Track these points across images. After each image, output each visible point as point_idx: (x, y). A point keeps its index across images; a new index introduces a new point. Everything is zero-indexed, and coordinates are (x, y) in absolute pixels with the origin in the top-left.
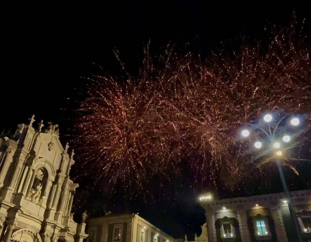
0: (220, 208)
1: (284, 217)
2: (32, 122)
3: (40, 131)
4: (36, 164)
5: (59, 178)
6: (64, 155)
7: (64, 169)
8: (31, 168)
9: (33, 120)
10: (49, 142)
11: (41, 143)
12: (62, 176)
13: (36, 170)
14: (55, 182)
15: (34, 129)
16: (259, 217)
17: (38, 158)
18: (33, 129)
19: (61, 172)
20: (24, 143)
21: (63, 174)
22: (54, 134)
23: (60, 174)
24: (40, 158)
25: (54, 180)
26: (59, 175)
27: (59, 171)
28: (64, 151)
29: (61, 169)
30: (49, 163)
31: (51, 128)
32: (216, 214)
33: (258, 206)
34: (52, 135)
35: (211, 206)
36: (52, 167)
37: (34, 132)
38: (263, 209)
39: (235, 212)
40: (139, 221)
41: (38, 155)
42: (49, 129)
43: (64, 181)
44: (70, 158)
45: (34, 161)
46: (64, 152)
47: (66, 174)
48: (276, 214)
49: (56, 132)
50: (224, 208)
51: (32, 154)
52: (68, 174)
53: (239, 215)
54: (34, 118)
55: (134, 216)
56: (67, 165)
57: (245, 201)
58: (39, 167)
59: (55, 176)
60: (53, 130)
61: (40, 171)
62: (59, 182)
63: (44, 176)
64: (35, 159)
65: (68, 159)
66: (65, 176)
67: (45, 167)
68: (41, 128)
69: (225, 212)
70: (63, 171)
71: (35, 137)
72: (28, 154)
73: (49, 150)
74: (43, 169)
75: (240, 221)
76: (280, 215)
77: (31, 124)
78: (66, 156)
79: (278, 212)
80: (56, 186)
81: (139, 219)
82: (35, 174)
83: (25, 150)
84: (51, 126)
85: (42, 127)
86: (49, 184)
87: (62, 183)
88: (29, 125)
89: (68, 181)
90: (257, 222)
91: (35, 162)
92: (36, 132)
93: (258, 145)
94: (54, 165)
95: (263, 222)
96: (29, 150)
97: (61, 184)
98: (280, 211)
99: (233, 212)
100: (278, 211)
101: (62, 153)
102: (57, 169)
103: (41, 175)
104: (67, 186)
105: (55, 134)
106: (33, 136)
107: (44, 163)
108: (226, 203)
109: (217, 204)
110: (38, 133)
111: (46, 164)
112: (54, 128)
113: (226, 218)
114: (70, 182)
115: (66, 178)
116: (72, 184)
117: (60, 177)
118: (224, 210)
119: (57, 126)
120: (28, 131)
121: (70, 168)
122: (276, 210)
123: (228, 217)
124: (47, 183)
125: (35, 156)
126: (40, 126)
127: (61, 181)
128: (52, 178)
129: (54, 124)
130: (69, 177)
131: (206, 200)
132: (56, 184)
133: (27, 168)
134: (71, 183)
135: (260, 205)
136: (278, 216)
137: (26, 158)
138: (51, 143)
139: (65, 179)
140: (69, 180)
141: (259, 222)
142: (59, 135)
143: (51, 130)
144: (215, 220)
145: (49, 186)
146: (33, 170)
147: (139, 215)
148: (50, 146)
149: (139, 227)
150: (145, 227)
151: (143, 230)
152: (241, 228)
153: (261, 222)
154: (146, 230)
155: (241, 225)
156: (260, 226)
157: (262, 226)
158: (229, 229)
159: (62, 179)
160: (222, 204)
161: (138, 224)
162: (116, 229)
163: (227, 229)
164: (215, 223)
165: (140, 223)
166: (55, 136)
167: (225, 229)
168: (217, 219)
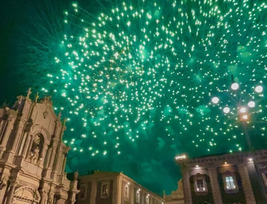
0: (195, 166)
1: (250, 173)
2: (29, 94)
3: (36, 102)
4: (34, 131)
5: (53, 142)
6: (57, 122)
7: (58, 134)
8: (30, 134)
9: (30, 92)
11: (37, 112)
13: (34, 136)
14: (50, 146)
15: (31, 100)
16: (228, 173)
17: (35, 125)
18: (30, 100)
19: (55, 137)
20: (23, 112)
21: (57, 139)
22: (48, 105)
23: (54, 139)
24: (36, 125)
25: (49, 144)
27: (53, 136)
28: (57, 118)
29: (55, 134)
30: (45, 130)
31: (45, 99)
32: (190, 171)
33: (227, 163)
34: (46, 104)
35: (185, 164)
36: (47, 133)
37: (31, 103)
38: (231, 166)
39: (206, 169)
40: (123, 178)
41: (35, 122)
43: (58, 145)
44: (63, 124)
45: (31, 128)
47: (60, 138)
48: (243, 170)
49: (50, 103)
50: (197, 166)
51: (30, 122)
52: (62, 139)
53: (210, 172)
55: (119, 175)
56: (60, 130)
57: (215, 160)
58: (36, 133)
59: (50, 141)
60: (47, 100)
61: (37, 136)
62: (54, 146)
63: (40, 141)
64: (32, 126)
65: (61, 125)
66: (59, 140)
67: (41, 133)
68: (37, 99)
69: (198, 169)
70: (57, 137)
71: (32, 107)
72: (26, 122)
73: (45, 118)
74: (40, 135)
75: (211, 177)
77: (28, 96)
78: (59, 123)
79: (244, 169)
80: (51, 149)
81: (123, 177)
82: (33, 139)
83: (24, 118)
84: (46, 97)
87: (56, 147)
89: (61, 145)
90: (226, 178)
91: (33, 128)
92: (33, 102)
94: (49, 131)
95: (231, 178)
96: (27, 119)
97: (55, 147)
98: (246, 168)
99: (204, 169)
100: (245, 168)
102: (52, 134)
103: (38, 140)
104: (61, 149)
105: (49, 104)
106: (30, 106)
107: (40, 130)
108: (199, 162)
109: (191, 162)
111: (42, 130)
112: (48, 98)
113: (199, 175)
114: (63, 146)
115: (60, 142)
117: (54, 141)
118: (197, 168)
119: (51, 97)
120: (26, 102)
121: (63, 134)
122: (242, 167)
123: (201, 174)
124: (44, 147)
125: (33, 123)
126: (36, 97)
127: (55, 145)
128: (47, 142)
130: (62, 141)
131: (181, 159)
133: (26, 134)
134: (64, 146)
136: (244, 172)
137: (24, 125)
138: (45, 112)
139: (58, 143)
140: (62, 143)
141: (228, 178)
142: (53, 105)
143: (45, 101)
144: (189, 176)
145: (46, 149)
146: (31, 136)
147: (123, 173)
148: (45, 114)
149: (123, 184)
150: (129, 183)
151: (127, 186)
152: (212, 183)
153: (230, 177)
154: (130, 186)
155: (212, 180)
156: (229, 181)
157: (230, 181)
158: (202, 183)
159: (56, 143)
160: (195, 162)
161: (122, 181)
162: (104, 186)
163: (200, 184)
164: (189, 179)
165: (124, 180)
166: (49, 106)
167: (198, 184)
168: (191, 176)
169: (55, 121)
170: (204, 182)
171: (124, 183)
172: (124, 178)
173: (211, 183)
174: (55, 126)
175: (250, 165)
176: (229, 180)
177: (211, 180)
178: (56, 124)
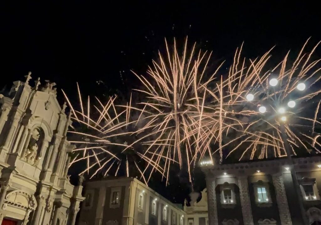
0: (222, 174)
1: (286, 184)
2: (28, 80)
3: (36, 89)
4: (32, 124)
5: (56, 138)
6: (61, 115)
7: (61, 129)
8: (27, 127)
9: (29, 78)
10: (46, 101)
11: (38, 101)
12: (59, 137)
13: (32, 129)
14: (52, 143)
15: (31, 87)
16: (261, 184)
17: (34, 118)
18: (29, 87)
19: (58, 132)
20: (20, 101)
21: (60, 135)
22: (51, 93)
23: (57, 134)
24: (36, 117)
25: (50, 141)
26: (56, 136)
27: (56, 131)
28: (61, 111)
29: (58, 129)
30: (45, 123)
31: (48, 87)
32: (217, 180)
34: (49, 93)
35: (211, 171)
36: (48, 126)
37: (30, 90)
38: (264, 175)
39: (236, 178)
41: (34, 114)
42: (46, 87)
43: (61, 142)
44: (68, 118)
45: (29, 120)
47: (63, 135)
48: (278, 181)
49: (53, 91)
50: (225, 174)
51: (28, 112)
52: (65, 135)
53: (240, 181)
54: (31, 76)
55: (133, 180)
56: (64, 125)
57: (247, 167)
58: (35, 127)
59: (51, 137)
60: (50, 87)
61: (36, 130)
62: (55, 143)
63: (40, 137)
64: (31, 118)
65: (66, 119)
66: (63, 137)
67: (42, 127)
68: (37, 85)
69: (226, 178)
70: (60, 132)
71: (31, 95)
72: (24, 113)
73: (46, 109)
74: (39, 129)
75: (240, 187)
76: (282, 182)
77: (27, 82)
78: (64, 116)
79: (279, 179)
80: (52, 146)
81: (138, 183)
82: (31, 134)
83: (21, 109)
84: (49, 84)
85: (39, 85)
86: (46, 145)
87: (59, 144)
88: (26, 83)
89: (65, 142)
90: (258, 189)
91: (31, 121)
92: (33, 90)
93: (263, 110)
94: (51, 124)
95: (264, 189)
96: (25, 109)
97: (57, 144)
98: (282, 178)
99: (233, 177)
100: (280, 178)
101: (59, 113)
102: (54, 129)
103: (38, 135)
104: (64, 148)
105: (53, 93)
106: (29, 94)
107: (40, 123)
108: (228, 169)
109: (218, 169)
110: (34, 91)
111: (43, 124)
112: (52, 85)
113: (226, 184)
114: (67, 143)
115: (63, 138)
116: (69, 145)
117: (57, 137)
118: (225, 176)
119: (55, 84)
120: (24, 89)
121: (67, 129)
122: (277, 177)
123: (229, 183)
124: (44, 143)
125: (31, 115)
126: (37, 84)
127: (57, 142)
128: (48, 138)
129: (51, 82)
130: (66, 138)
131: (207, 165)
132: (52, 145)
133: (23, 127)
135: (261, 171)
137: (22, 116)
138: (48, 102)
139: (62, 140)
140: (66, 140)
141: (260, 189)
142: (57, 94)
143: (48, 88)
144: (215, 186)
145: (46, 147)
146: (29, 130)
147: (137, 179)
148: (46, 105)
149: (138, 192)
150: (144, 191)
151: (141, 194)
152: (241, 194)
153: (262, 189)
154: (145, 194)
155: (242, 191)
156: (261, 192)
157: (263, 192)
158: (230, 195)
159: (59, 140)
160: (223, 169)
161: (136, 188)
162: (114, 193)
163: (228, 195)
164: (215, 188)
165: (139, 187)
166: (53, 95)
167: (225, 195)
168: (217, 185)
169: (58, 114)
170: (232, 193)
171: (138, 190)
172: (138, 185)
174: (58, 119)
175: (287, 175)
176: (262, 191)
177: (241, 191)
178: (60, 117)
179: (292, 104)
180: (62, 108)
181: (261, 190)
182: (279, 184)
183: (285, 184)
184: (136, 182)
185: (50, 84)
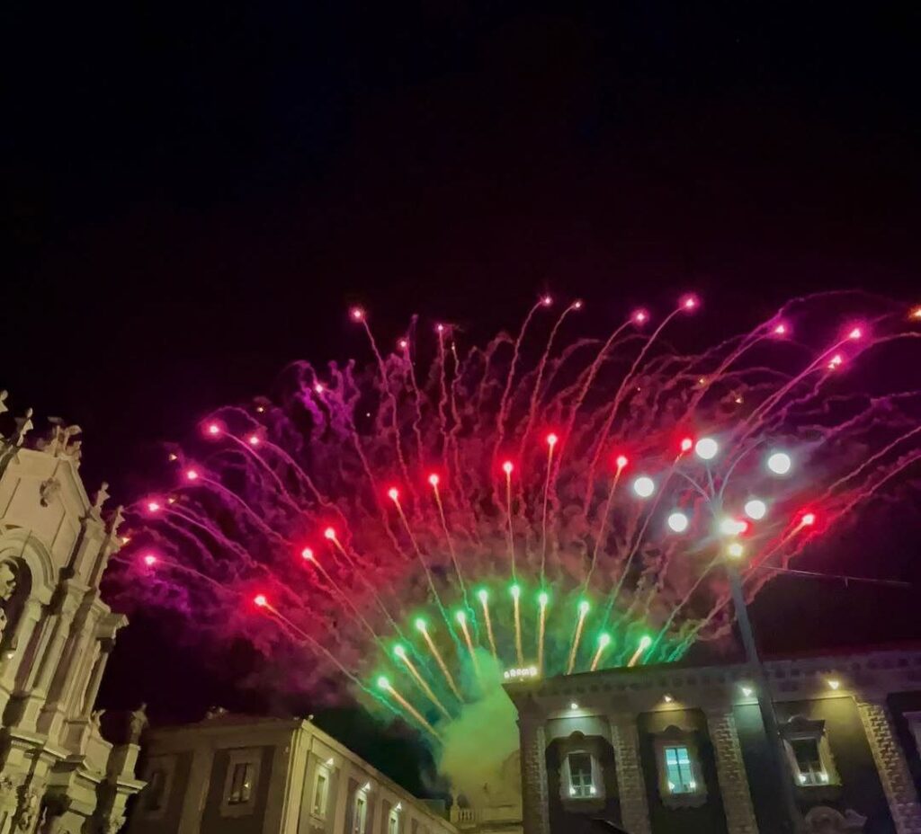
0: (566, 707)
3: (19, 444)
5: (65, 594)
6: (89, 521)
7: (84, 567)
10: (46, 480)
11: (19, 481)
12: (76, 588)
14: (52, 608)
15: (2, 436)
16: (674, 736)
17: (3, 530)
19: (76, 576)
21: (79, 583)
22: (63, 457)
23: (70, 581)
24: (10, 527)
25: (47, 602)
26: (67, 586)
27: (68, 572)
28: (90, 509)
29: (75, 566)
30: (37, 546)
31: (55, 437)
32: (550, 723)
33: (670, 702)
34: (56, 456)
35: (535, 698)
38: (684, 710)
39: (604, 719)
40: (312, 741)
41: (5, 517)
42: (48, 438)
43: (81, 605)
44: (108, 531)
46: (91, 513)
47: (91, 583)
48: (722, 728)
49: (70, 449)
50: (574, 706)
52: (97, 584)
53: (616, 727)
54: (6, 402)
55: (298, 726)
56: (96, 553)
57: (634, 687)
59: (51, 589)
60: (62, 439)
62: (64, 608)
65: (103, 534)
66: (87, 589)
67: (24, 556)
68: (23, 432)
69: (576, 717)
70: (80, 574)
71: (1, 460)
73: (43, 503)
75: (618, 748)
76: (733, 731)
78: (96, 525)
79: (726, 722)
80: (54, 619)
81: (313, 736)
84: (58, 427)
85: (28, 431)
86: (32, 614)
87: (74, 612)
89: (93, 607)
90: (667, 751)
92: (7, 445)
93: (678, 522)
94: (53, 550)
95: (683, 752)
97: (69, 612)
98: (733, 720)
99: (599, 717)
100: (728, 719)
101: (82, 515)
102: (63, 566)
104: (89, 623)
105: (68, 455)
107: (19, 545)
108: (580, 691)
109: (555, 693)
110: (12, 447)
111: (28, 548)
112: (67, 434)
113: (578, 737)
114: (101, 609)
115: (90, 594)
116: (106, 616)
117: (70, 589)
119: (77, 429)
121: (104, 565)
122: (720, 715)
123: (585, 734)
124: (26, 609)
126: (21, 428)
127: (70, 605)
128: (41, 593)
130: (99, 592)
131: (522, 680)
132: (54, 614)
134: (104, 613)
135: (676, 698)
136: (726, 735)
138: (50, 481)
139: (84, 599)
140: (97, 601)
141: (674, 751)
142: (81, 460)
143: (55, 441)
144: (546, 742)
145: (32, 619)
147: (315, 722)
148: (46, 490)
149: (311, 762)
150: (331, 762)
151: (323, 771)
152: (620, 768)
153: (679, 751)
154: (333, 771)
155: (621, 757)
156: (675, 762)
157: (680, 762)
158: (588, 770)
159: (76, 597)
160: (568, 692)
161: (308, 752)
162: (237, 766)
163: (581, 771)
164: (544, 750)
165: (316, 749)
166: (67, 462)
167: (574, 772)
168: (551, 740)
169: (82, 520)
170: (594, 764)
171: (313, 761)
172: (314, 740)
173: (617, 769)
174: (77, 535)
175: (746, 709)
176: (677, 760)
177: (619, 758)
178: (83, 530)
179: (757, 509)
180: (93, 500)
181: (676, 754)
182: (724, 738)
183: (741, 735)
184: (308, 732)
185: (63, 427)
